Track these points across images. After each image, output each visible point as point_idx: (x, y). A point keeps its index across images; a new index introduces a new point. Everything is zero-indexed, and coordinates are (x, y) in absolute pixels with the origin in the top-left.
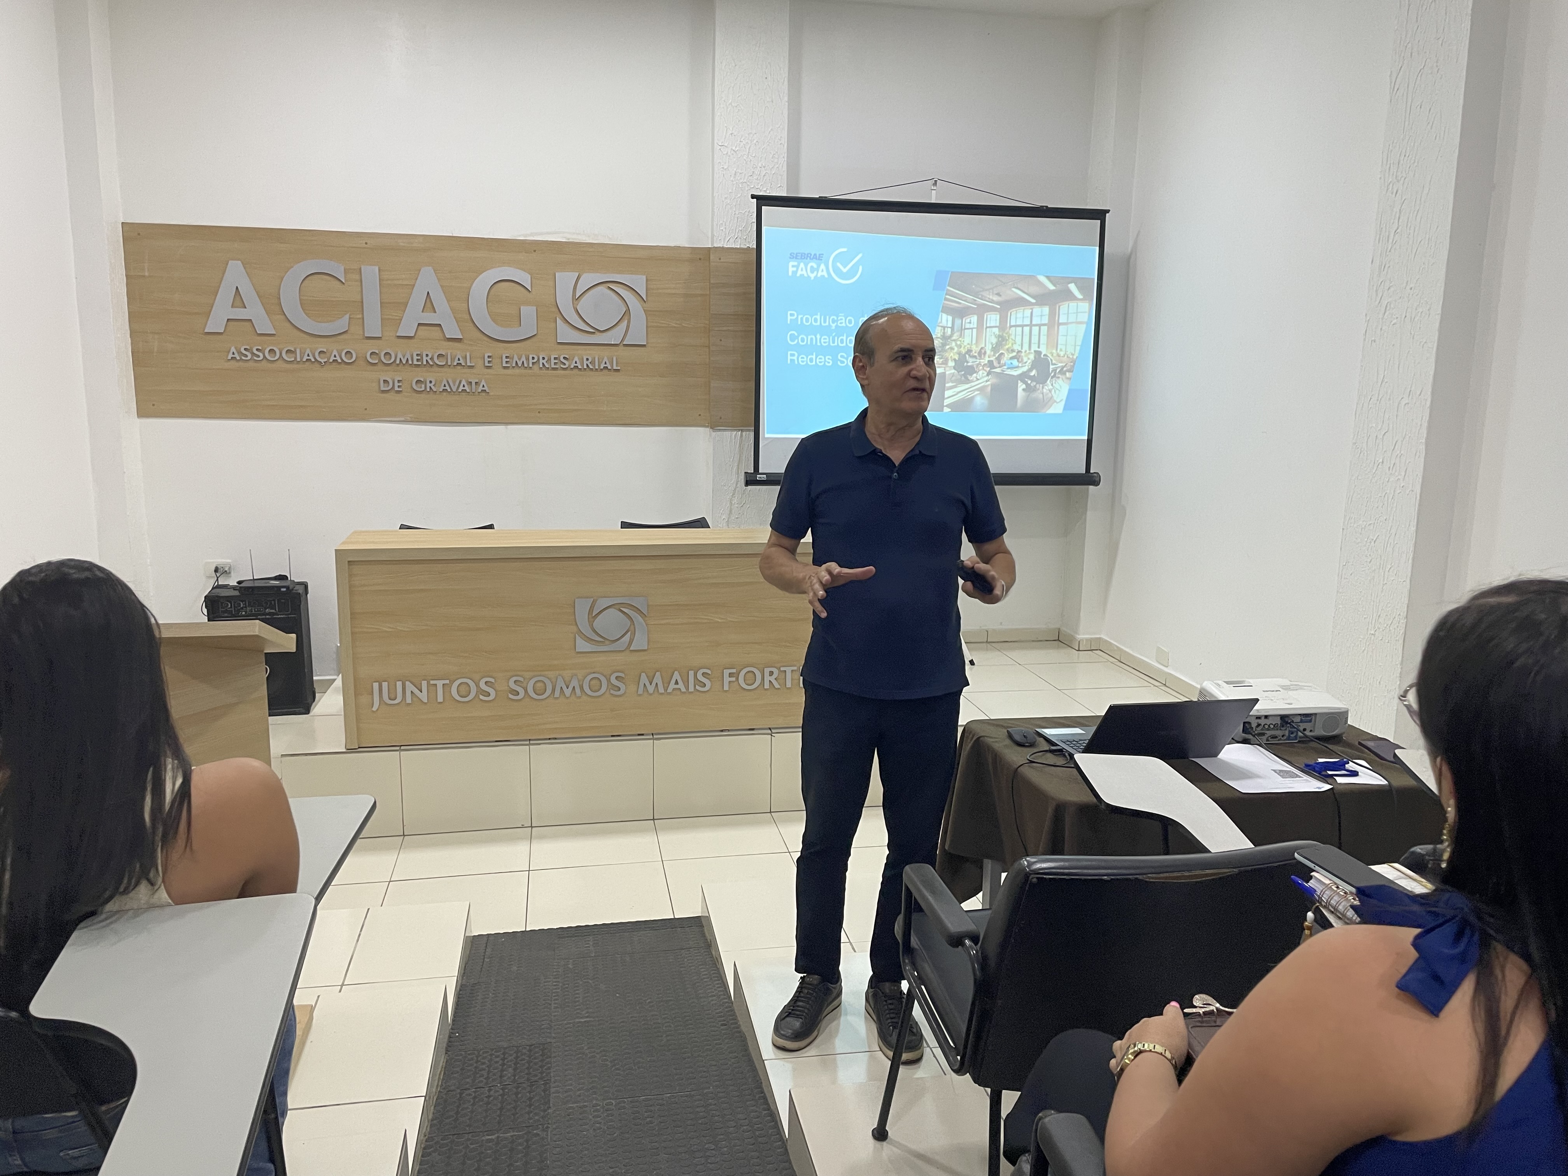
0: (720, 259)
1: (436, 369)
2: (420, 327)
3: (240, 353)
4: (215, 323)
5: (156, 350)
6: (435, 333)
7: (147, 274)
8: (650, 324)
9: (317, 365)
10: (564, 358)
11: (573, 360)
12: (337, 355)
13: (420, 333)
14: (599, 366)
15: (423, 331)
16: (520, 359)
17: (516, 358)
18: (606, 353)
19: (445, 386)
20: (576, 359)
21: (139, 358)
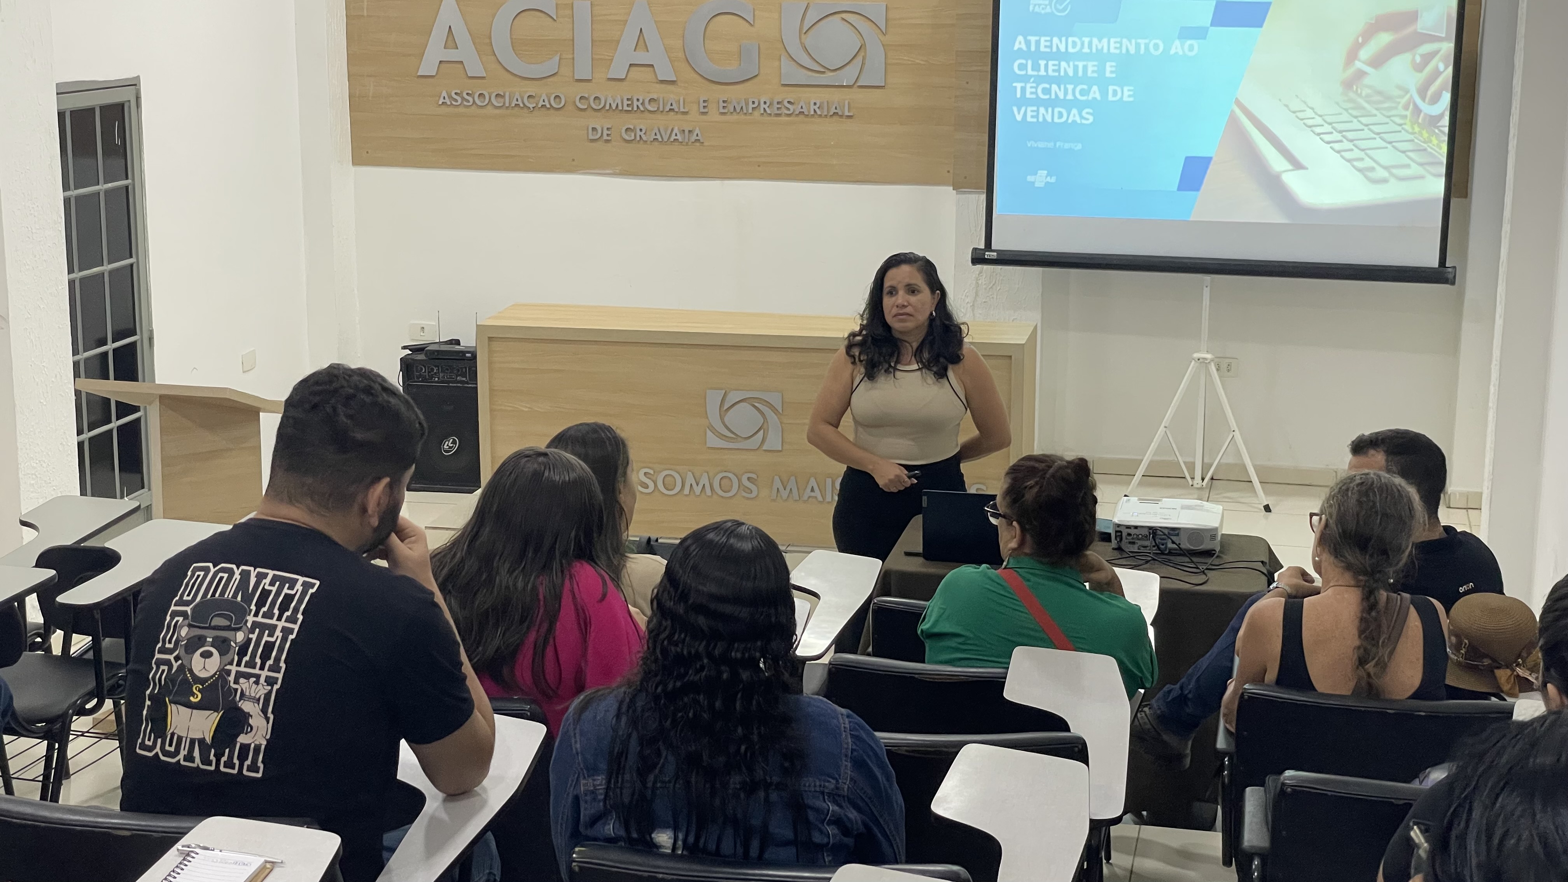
1: (647, 114)
2: (633, 69)
3: (450, 97)
4: (428, 67)
5: (371, 94)
6: (647, 74)
7: (365, 14)
9: (526, 110)
10: (789, 102)
11: (799, 104)
12: (546, 100)
13: (631, 75)
14: (828, 111)
15: (635, 73)
16: (738, 104)
17: (734, 103)
18: (835, 96)
19: (656, 134)
20: (802, 103)
21: (356, 102)
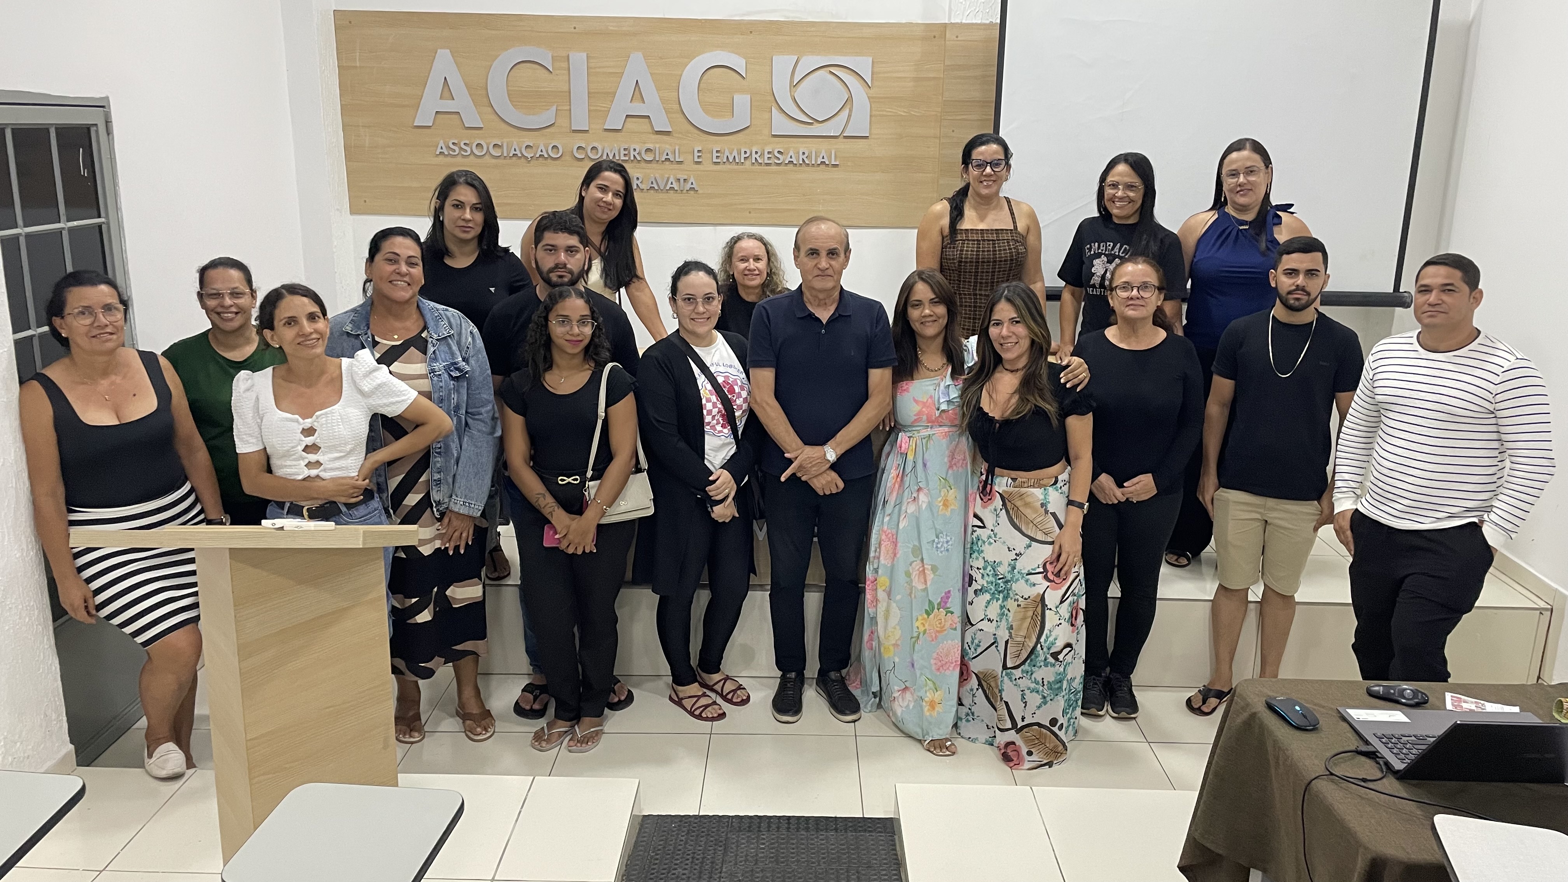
0: (957, 37)
1: (643, 164)
2: (629, 120)
3: (448, 148)
5: (367, 145)
6: (643, 125)
7: (358, 65)
8: (874, 113)
9: (523, 160)
10: (779, 152)
11: (788, 154)
12: (544, 150)
13: (628, 125)
14: (816, 161)
15: (632, 124)
16: (731, 154)
17: (727, 153)
18: (823, 147)
19: (652, 183)
20: (791, 153)
21: (351, 152)
